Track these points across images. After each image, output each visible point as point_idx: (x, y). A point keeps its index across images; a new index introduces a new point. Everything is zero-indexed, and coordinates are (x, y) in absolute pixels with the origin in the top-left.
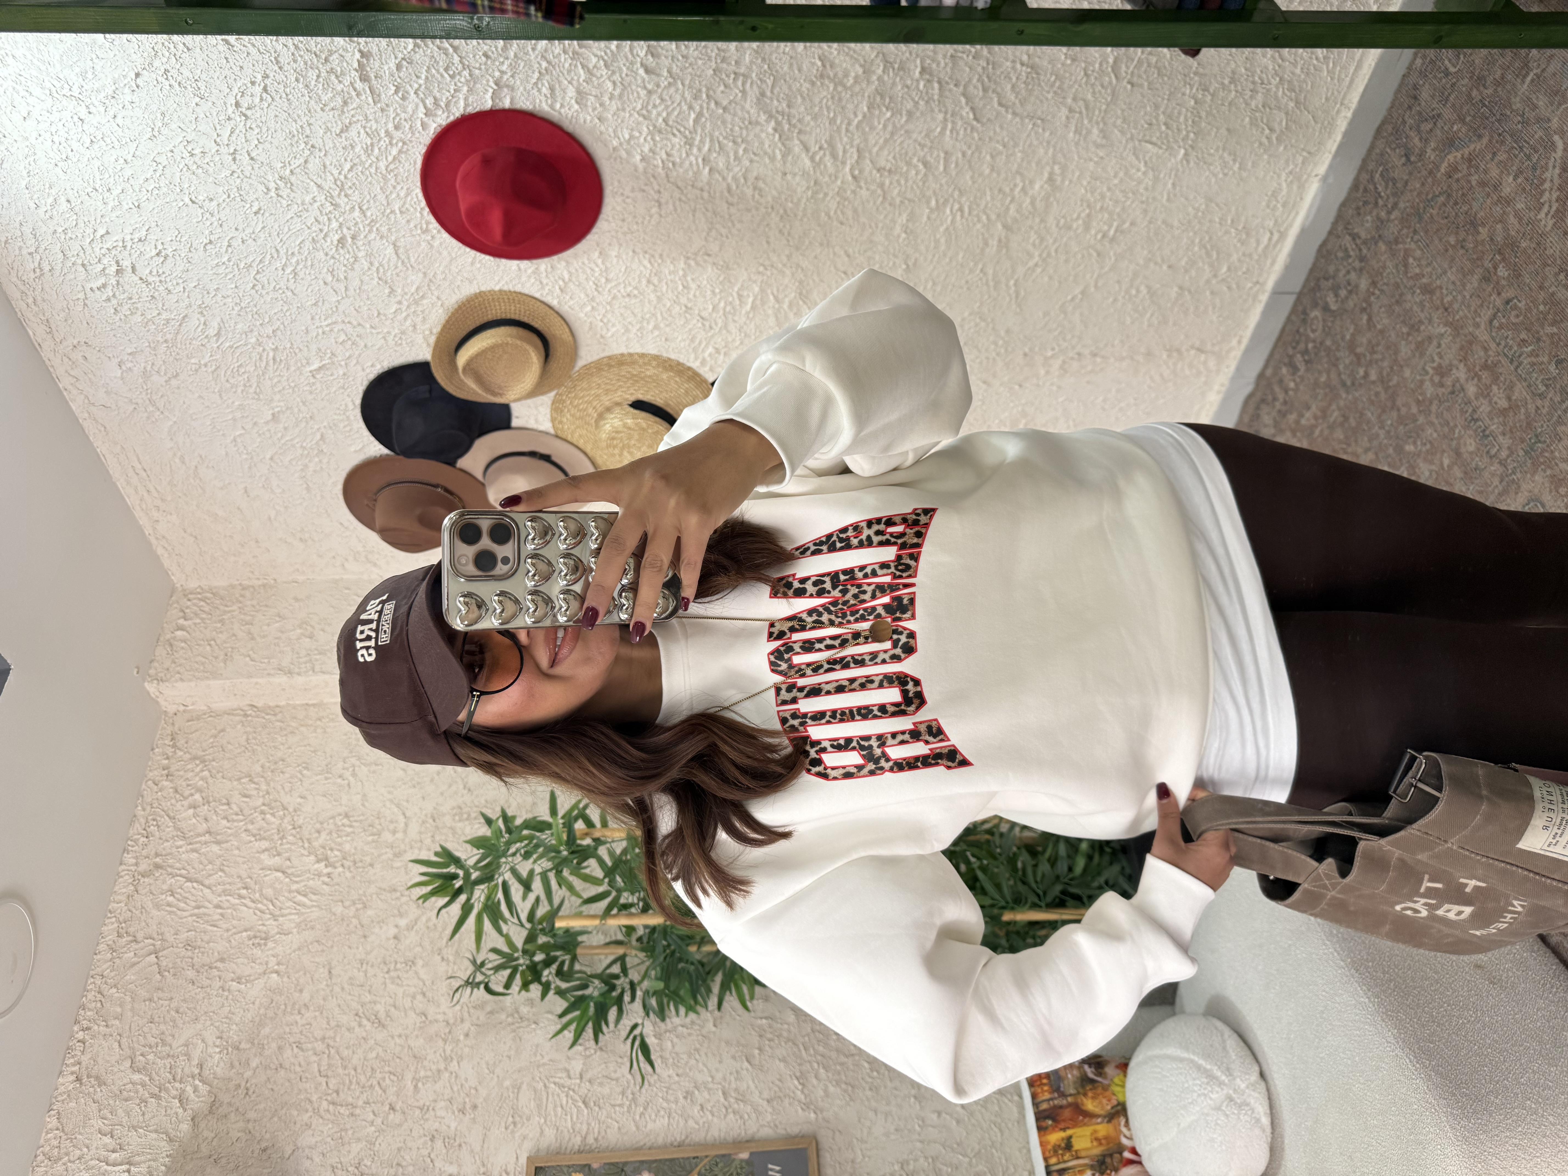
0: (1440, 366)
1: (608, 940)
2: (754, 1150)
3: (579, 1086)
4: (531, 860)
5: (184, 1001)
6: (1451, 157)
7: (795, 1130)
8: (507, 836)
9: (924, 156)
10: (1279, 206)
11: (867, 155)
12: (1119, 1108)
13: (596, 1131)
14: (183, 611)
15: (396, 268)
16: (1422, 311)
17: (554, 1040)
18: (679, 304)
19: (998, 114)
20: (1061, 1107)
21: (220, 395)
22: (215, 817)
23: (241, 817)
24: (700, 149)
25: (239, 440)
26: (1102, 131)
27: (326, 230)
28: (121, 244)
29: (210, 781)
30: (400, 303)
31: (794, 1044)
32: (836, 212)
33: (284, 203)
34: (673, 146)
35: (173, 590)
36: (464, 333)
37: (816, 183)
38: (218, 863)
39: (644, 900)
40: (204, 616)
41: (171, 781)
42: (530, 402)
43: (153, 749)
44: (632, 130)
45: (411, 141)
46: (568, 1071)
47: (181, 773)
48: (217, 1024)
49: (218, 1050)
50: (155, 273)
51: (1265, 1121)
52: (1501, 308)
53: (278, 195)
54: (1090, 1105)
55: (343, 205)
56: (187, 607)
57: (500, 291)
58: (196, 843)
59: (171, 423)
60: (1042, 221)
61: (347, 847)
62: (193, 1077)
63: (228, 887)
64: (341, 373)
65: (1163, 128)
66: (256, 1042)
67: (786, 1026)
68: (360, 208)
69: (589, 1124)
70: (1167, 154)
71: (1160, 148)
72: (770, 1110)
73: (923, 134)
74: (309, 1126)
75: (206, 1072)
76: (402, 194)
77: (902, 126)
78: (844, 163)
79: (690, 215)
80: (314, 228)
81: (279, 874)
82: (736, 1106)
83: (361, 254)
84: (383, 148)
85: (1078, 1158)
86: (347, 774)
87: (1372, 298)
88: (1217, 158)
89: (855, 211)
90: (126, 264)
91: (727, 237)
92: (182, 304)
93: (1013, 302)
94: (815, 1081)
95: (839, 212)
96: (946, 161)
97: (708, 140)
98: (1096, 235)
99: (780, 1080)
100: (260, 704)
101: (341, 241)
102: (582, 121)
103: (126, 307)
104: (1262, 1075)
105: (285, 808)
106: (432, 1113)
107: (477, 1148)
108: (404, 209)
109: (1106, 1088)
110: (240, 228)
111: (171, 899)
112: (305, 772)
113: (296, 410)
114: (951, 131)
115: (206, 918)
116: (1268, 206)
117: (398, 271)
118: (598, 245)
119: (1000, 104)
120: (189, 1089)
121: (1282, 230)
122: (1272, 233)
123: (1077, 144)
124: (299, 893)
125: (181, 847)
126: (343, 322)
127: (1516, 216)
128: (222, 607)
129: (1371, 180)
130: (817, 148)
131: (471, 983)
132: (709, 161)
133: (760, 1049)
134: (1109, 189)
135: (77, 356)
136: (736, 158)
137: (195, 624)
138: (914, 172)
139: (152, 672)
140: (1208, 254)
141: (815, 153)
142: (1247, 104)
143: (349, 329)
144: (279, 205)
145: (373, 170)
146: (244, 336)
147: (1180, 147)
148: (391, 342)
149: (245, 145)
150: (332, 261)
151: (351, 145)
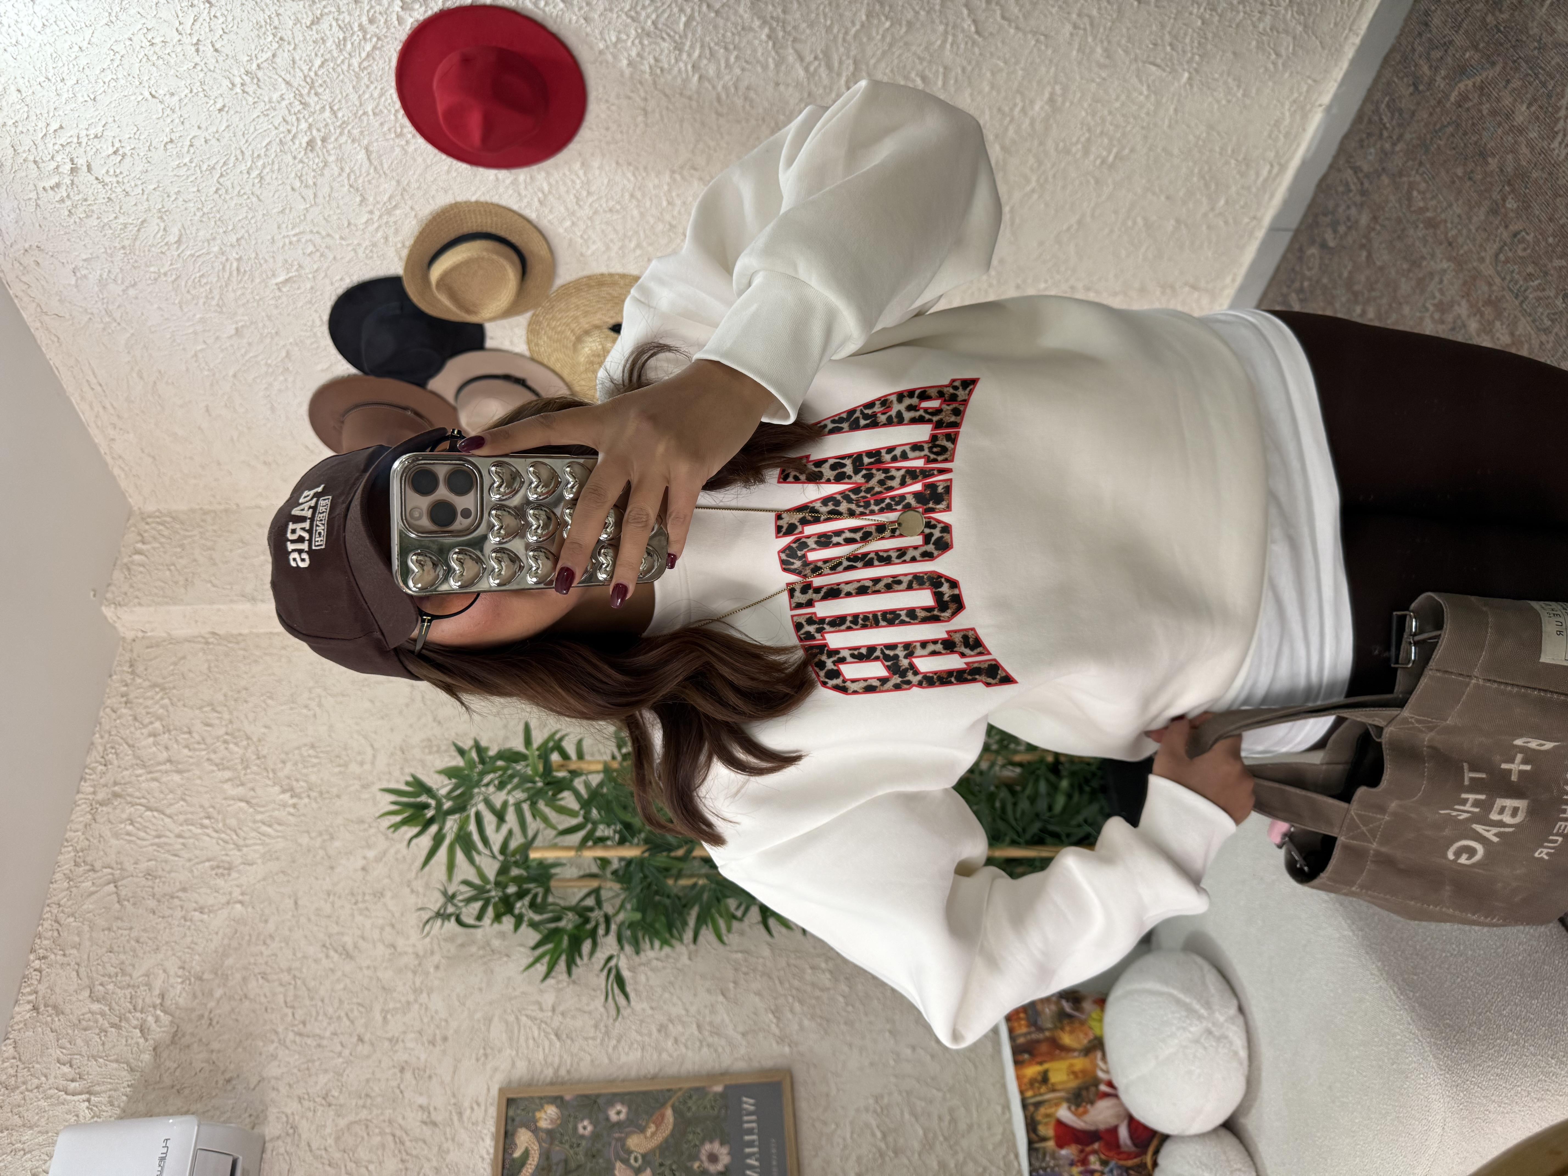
0: (1441, 302)
1: (582, 873)
2: (728, 1083)
3: (552, 1019)
4: (505, 791)
5: (145, 930)
6: (1462, 86)
7: (769, 1064)
8: (480, 767)
9: (923, 71)
10: (1281, 137)
11: (864, 67)
12: (1096, 1042)
13: (569, 1062)
14: (141, 535)
15: (368, 174)
16: (1425, 246)
17: (526, 973)
18: (663, 221)
19: (1001, 27)
20: (1038, 1042)
21: (181, 307)
22: (175, 746)
23: (203, 746)
24: (689, 55)
25: (200, 355)
26: (1106, 50)
27: (294, 130)
28: (75, 140)
29: (171, 708)
31: (770, 978)
33: (251, 100)
34: (662, 51)
35: (130, 514)
36: (438, 246)
37: (809, 96)
38: (179, 792)
39: (620, 832)
40: (163, 540)
41: (130, 708)
42: (505, 322)
43: (111, 676)
44: (619, 32)
45: (386, 37)
46: (539, 1004)
47: (141, 701)
48: (179, 954)
49: (180, 980)
50: (111, 172)
51: (1243, 1054)
52: (1508, 241)
53: (244, 91)
54: (1067, 1039)
55: (313, 104)
56: (146, 531)
57: (477, 202)
58: (157, 771)
59: (128, 335)
60: (1041, 143)
61: (313, 778)
62: (154, 1007)
63: (189, 816)
64: (308, 286)
65: (1168, 49)
66: (219, 973)
67: (761, 960)
68: (331, 108)
69: (561, 1057)
70: (1170, 78)
71: (1164, 70)
72: (744, 1043)
73: (922, 47)
74: (274, 1057)
75: (168, 1002)
76: (376, 95)
77: (902, 38)
78: (839, 75)
79: (677, 126)
80: (281, 130)
81: (243, 805)
82: (710, 1040)
83: (332, 159)
84: (356, 43)
85: (1054, 1090)
86: (313, 705)
87: (1373, 234)
88: (1221, 83)
90: (81, 162)
91: (715, 150)
92: (140, 207)
94: (789, 1016)
96: (945, 75)
97: (698, 45)
98: (1095, 160)
99: (755, 1014)
100: (222, 632)
101: (311, 143)
102: (567, 20)
103: (81, 209)
104: (1241, 1010)
105: (248, 738)
106: (401, 1044)
107: (447, 1079)
108: (377, 111)
109: (1083, 1023)
110: (203, 126)
111: (130, 828)
112: (269, 702)
113: (261, 325)
114: (952, 45)
115: (167, 848)
116: (1270, 136)
117: (369, 178)
118: (580, 154)
119: (1003, 17)
120: (151, 1019)
121: (1283, 161)
122: (1271, 166)
123: (1080, 63)
124: (264, 823)
125: (140, 776)
126: (311, 232)
127: (1528, 144)
128: (182, 532)
129: (1376, 111)
130: (812, 56)
131: (442, 915)
132: (699, 68)
133: (735, 983)
134: (1110, 113)
135: (28, 260)
136: (728, 65)
137: (154, 549)
139: (109, 595)
140: (1207, 186)
141: (810, 63)
142: (1255, 26)
143: (317, 239)
144: (244, 102)
145: (345, 67)
146: (206, 244)
147: (1184, 70)
148: (361, 255)
149: (209, 35)
150: (301, 165)
151: (322, 39)
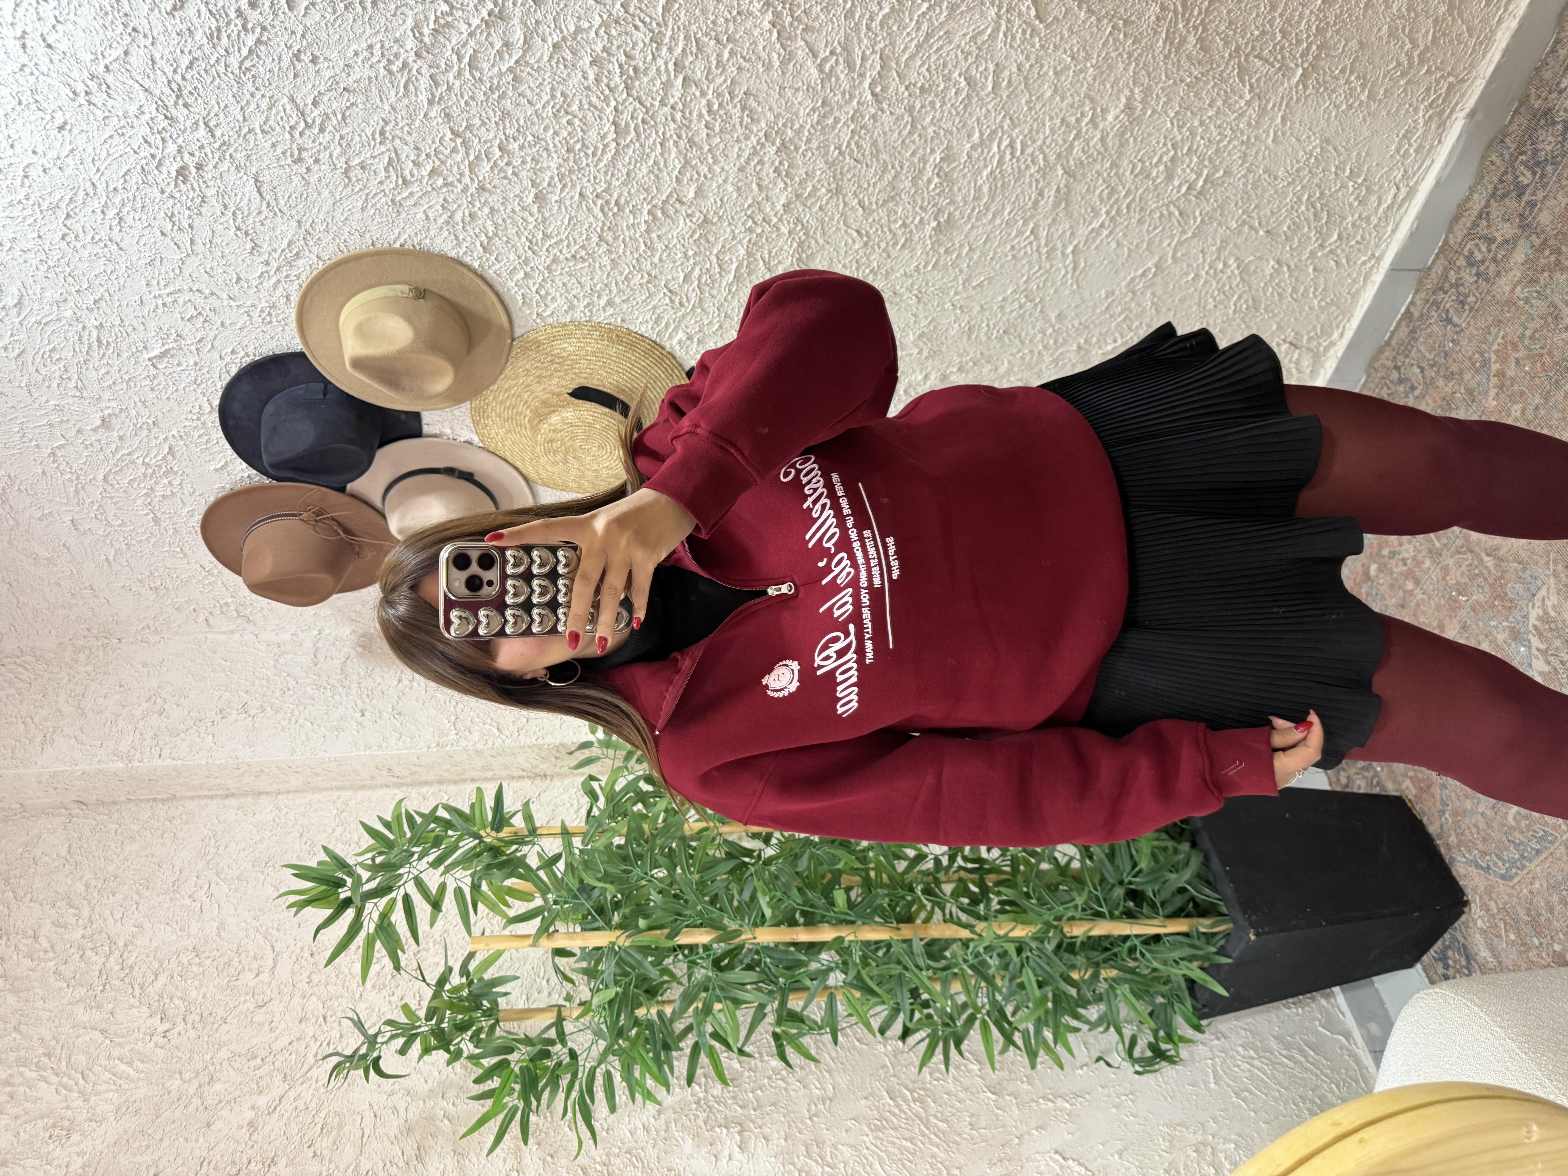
9: (968, 69)
10: (1412, 151)
11: (893, 64)
15: (260, 213)
18: (640, 270)
21: (29, 390)
24: (670, 50)
25: (59, 453)
26: (1199, 39)
27: (159, 157)
30: (267, 263)
32: (849, 144)
33: (99, 114)
34: (635, 44)
37: (823, 102)
44: (579, 18)
45: (273, 26)
53: (90, 103)
55: (181, 119)
60: (1114, 165)
61: (193, 995)
64: (191, 361)
68: (206, 124)
70: (1279, 75)
71: (1272, 66)
73: (968, 37)
77: (942, 25)
78: (862, 75)
80: (142, 154)
81: (97, 1034)
83: (210, 192)
84: (234, 36)
86: (199, 892)
88: (1342, 82)
89: (874, 144)
93: (1069, 276)
95: (853, 146)
96: (996, 76)
97: (682, 36)
98: (1180, 186)
101: (182, 172)
105: (112, 942)
110: (40, 150)
112: (144, 892)
113: (133, 413)
114: (1006, 34)
116: (1397, 152)
117: (262, 217)
121: (1412, 183)
122: (1398, 188)
123: (1166, 57)
124: (122, 1058)
130: (828, 50)
132: (683, 67)
134: (1202, 123)
136: (720, 64)
138: (954, 90)
140: (1316, 215)
141: (825, 60)
143: (198, 299)
144: (91, 117)
145: (221, 68)
146: (55, 307)
147: (1297, 66)
148: (256, 319)
149: (37, 25)
150: (171, 201)
151: (189, 29)
